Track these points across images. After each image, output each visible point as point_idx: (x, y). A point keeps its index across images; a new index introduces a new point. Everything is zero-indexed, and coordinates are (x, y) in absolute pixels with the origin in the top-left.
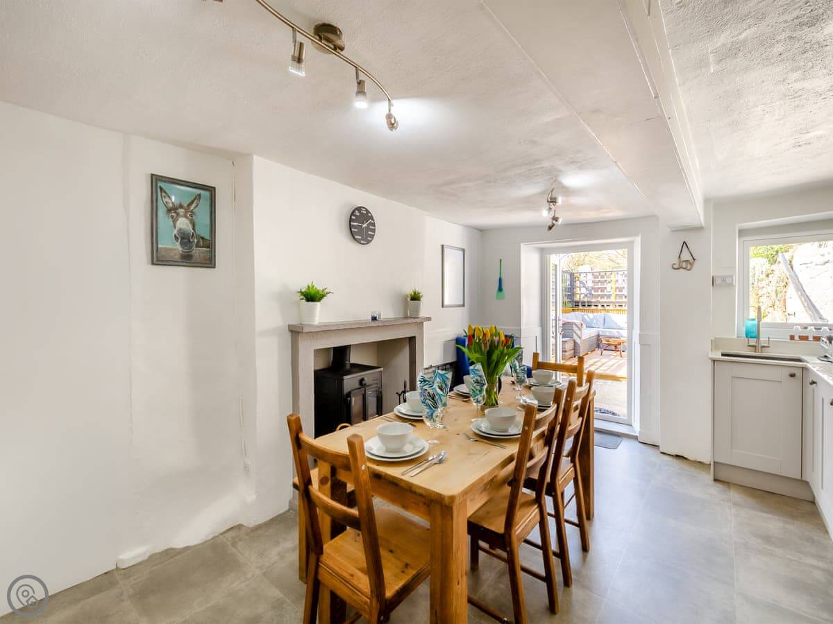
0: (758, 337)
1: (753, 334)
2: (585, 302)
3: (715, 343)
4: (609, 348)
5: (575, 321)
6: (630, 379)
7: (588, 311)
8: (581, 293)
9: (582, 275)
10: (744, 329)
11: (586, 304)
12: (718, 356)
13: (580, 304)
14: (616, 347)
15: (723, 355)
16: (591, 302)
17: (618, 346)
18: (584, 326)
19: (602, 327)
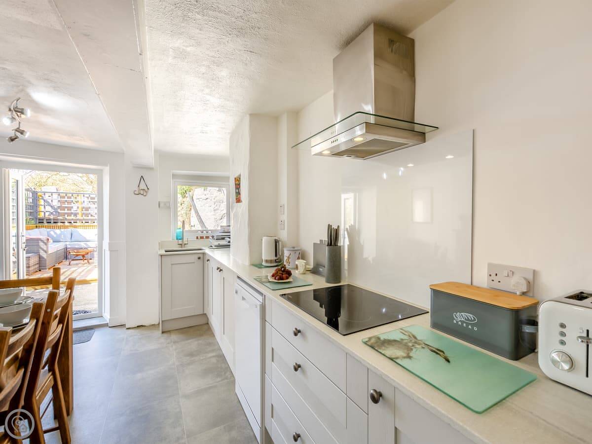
0: (182, 239)
1: (180, 238)
2: (50, 219)
3: (161, 245)
4: (77, 258)
5: (41, 237)
6: (100, 281)
7: (53, 228)
8: (45, 211)
9: (47, 195)
10: (175, 235)
11: (52, 222)
12: (163, 252)
13: (45, 221)
14: (83, 256)
15: (166, 251)
16: (58, 219)
17: (86, 256)
18: (51, 241)
19: (70, 241)
